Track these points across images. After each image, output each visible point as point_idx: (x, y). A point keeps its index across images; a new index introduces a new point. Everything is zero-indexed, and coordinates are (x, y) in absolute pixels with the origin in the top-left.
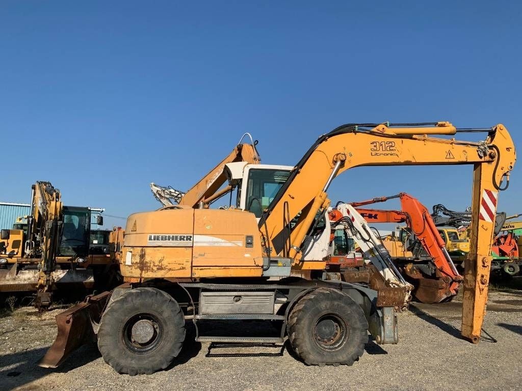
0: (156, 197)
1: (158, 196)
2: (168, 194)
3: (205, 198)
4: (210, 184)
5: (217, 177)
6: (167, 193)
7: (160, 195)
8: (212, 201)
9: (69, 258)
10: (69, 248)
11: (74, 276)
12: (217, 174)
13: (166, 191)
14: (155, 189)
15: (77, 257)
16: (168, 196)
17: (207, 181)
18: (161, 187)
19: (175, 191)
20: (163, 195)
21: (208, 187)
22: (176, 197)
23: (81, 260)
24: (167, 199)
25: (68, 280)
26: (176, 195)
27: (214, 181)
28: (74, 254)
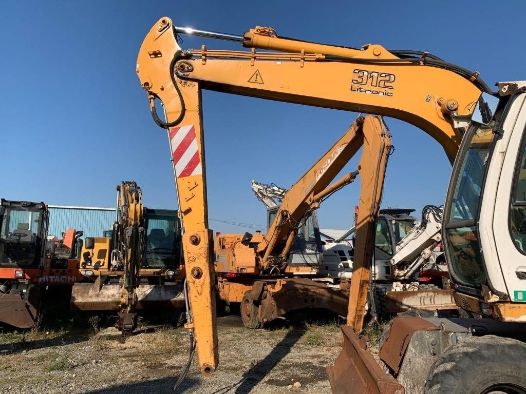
0: (258, 197)
1: (260, 196)
2: (271, 193)
3: (315, 195)
4: (320, 176)
5: (330, 165)
6: (270, 191)
7: (262, 194)
8: (323, 199)
9: (158, 270)
10: (157, 259)
11: (162, 292)
12: (329, 161)
13: (269, 189)
14: (256, 187)
15: (167, 269)
16: (271, 195)
17: (315, 172)
18: (263, 185)
19: (279, 188)
20: (265, 194)
21: (317, 180)
22: (280, 195)
23: (171, 273)
24: (270, 198)
25: (155, 298)
26: (280, 193)
27: (324, 171)
28: (163, 265)
